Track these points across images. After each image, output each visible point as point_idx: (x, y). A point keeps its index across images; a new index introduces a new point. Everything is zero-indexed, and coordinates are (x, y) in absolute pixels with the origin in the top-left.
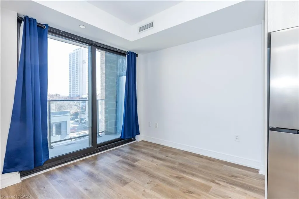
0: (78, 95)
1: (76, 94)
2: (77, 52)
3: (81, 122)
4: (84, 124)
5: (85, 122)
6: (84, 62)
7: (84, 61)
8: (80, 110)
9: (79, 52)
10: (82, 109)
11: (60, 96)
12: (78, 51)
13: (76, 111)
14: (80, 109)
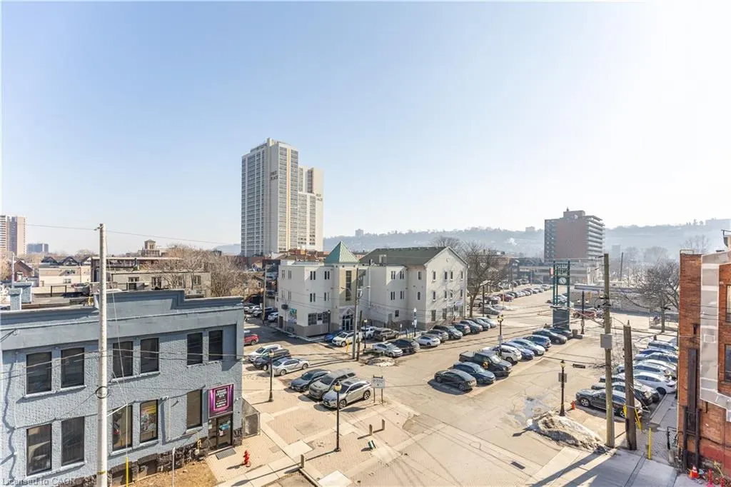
0: (260, 251)
1: (255, 249)
2: (259, 155)
3: (266, 319)
4: (273, 325)
5: (276, 319)
6: (273, 176)
7: (273, 174)
8: (265, 289)
9: (263, 153)
10: (269, 286)
11: (222, 255)
12: (261, 150)
13: (256, 292)
14: (265, 285)
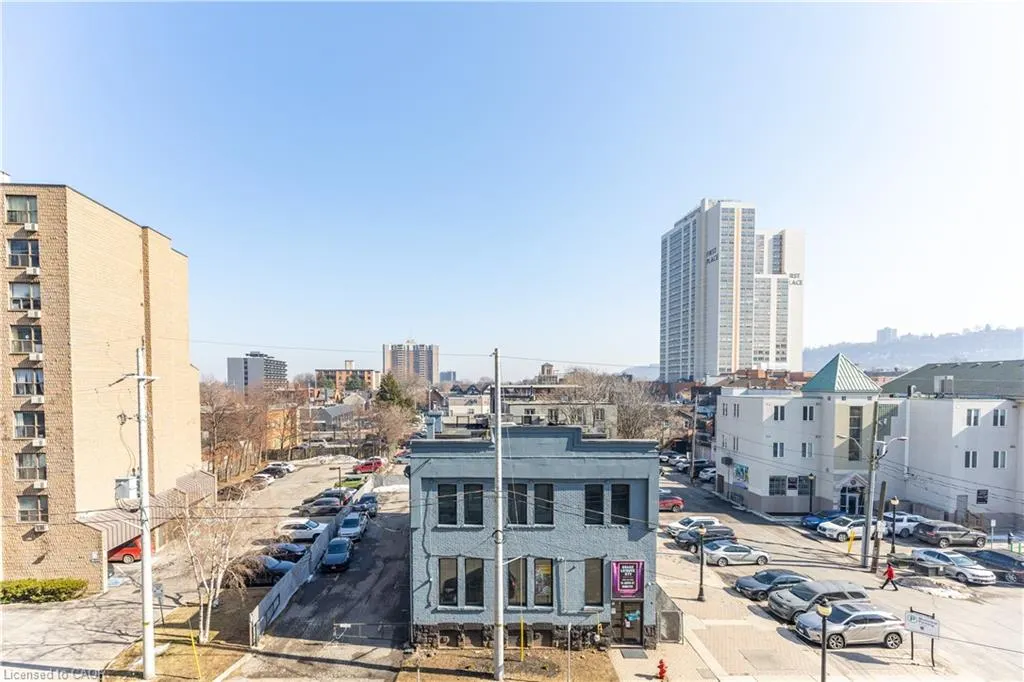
0: (689, 374)
1: (681, 372)
2: (687, 228)
3: (696, 476)
4: (707, 487)
5: (712, 478)
6: (709, 257)
7: (710, 253)
8: (695, 431)
9: (695, 223)
10: (701, 426)
11: (633, 381)
12: (690, 221)
13: (681, 434)
14: (695, 425)
